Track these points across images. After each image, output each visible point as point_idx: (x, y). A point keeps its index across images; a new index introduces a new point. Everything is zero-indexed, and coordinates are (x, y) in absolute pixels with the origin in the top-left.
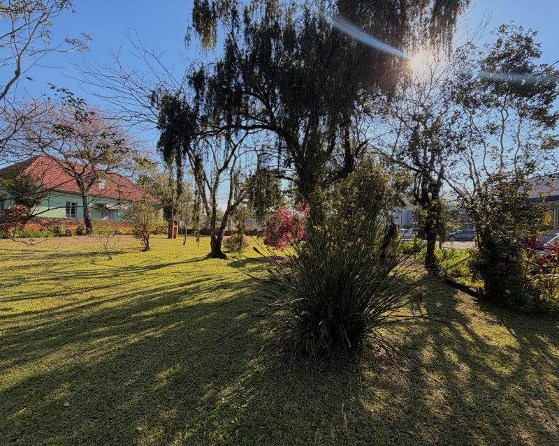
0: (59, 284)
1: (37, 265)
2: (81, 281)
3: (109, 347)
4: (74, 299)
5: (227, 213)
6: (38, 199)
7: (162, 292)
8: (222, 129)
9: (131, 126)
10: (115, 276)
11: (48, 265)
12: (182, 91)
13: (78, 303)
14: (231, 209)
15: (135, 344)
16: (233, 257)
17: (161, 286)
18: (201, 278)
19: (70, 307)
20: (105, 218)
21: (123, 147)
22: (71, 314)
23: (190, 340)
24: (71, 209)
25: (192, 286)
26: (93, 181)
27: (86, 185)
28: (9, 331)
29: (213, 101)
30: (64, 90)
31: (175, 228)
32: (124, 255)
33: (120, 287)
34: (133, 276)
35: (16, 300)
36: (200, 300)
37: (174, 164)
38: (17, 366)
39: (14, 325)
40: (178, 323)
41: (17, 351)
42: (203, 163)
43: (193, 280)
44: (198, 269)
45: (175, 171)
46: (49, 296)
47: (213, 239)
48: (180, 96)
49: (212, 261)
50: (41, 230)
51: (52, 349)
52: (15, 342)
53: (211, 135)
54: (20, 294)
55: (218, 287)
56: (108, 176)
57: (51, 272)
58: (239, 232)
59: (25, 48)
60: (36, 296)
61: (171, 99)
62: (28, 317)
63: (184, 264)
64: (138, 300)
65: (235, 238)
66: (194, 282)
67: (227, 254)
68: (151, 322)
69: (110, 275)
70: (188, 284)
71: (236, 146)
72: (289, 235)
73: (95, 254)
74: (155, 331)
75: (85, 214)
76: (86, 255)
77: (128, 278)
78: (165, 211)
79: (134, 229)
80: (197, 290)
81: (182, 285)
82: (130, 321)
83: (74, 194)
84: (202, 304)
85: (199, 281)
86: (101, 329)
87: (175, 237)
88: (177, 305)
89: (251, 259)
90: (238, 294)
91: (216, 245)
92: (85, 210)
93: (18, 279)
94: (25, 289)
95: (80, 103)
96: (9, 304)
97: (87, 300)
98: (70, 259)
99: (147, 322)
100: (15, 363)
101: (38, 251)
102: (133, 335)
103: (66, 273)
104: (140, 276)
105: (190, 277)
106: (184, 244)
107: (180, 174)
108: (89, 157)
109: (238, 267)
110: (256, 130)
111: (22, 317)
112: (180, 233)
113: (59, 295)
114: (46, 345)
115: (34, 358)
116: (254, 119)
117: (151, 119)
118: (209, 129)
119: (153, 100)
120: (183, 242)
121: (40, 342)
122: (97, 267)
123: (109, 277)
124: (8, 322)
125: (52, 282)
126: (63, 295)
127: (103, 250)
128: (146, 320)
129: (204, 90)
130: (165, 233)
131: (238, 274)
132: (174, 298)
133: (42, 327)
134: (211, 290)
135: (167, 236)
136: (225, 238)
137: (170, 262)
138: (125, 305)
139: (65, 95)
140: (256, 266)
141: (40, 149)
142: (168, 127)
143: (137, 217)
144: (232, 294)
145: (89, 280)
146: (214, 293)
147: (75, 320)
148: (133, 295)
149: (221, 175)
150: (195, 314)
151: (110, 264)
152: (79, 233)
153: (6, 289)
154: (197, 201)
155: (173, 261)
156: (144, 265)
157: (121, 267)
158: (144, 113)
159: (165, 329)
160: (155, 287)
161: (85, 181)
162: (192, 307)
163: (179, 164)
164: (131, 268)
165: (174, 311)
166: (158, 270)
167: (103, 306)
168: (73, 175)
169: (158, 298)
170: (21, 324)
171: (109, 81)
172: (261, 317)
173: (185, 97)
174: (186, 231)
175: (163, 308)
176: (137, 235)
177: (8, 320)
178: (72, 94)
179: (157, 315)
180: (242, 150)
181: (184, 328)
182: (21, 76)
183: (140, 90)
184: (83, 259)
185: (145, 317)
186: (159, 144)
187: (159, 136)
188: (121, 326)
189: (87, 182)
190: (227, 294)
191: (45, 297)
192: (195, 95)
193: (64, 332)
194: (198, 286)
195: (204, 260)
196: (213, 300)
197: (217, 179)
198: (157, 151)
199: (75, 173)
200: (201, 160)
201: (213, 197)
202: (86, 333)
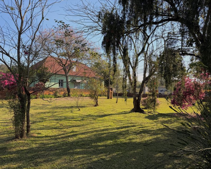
0: (58, 123)
1: (48, 112)
2: (67, 122)
3: (83, 161)
4: (65, 131)
5: (143, 82)
6: (48, 78)
7: (107, 132)
8: (140, 27)
9: (88, 35)
10: (82, 120)
11: (53, 112)
12: (115, 8)
13: (66, 134)
14: (146, 80)
15: (95, 162)
16: (149, 112)
17: (106, 128)
18: (129, 125)
19: (63, 136)
20: (76, 88)
21: (86, 47)
22: (64, 139)
23: (126, 165)
24: (61, 83)
25: (123, 130)
26: (70, 67)
27: (67, 70)
28: (41, 144)
29: (134, 10)
30: (61, 22)
31: (111, 93)
32: (86, 108)
33: (85, 126)
34: (91, 121)
35: (42, 129)
36: (130, 139)
37: (112, 54)
38: (45, 163)
39: (43, 142)
40: (118, 153)
41: (44, 155)
42: (129, 51)
43: (124, 126)
44: (126, 119)
45: (112, 58)
46: (54, 129)
47: (135, 99)
48: (114, 11)
49: (134, 114)
50: (49, 94)
51: (58, 157)
52: (43, 150)
53: (132, 32)
54: (43, 127)
55: (141, 132)
56: (77, 64)
57: (54, 116)
58: (153, 95)
59: (45, 5)
60: (49, 128)
61: (109, 14)
62: (47, 138)
63: (118, 115)
64: (95, 135)
65: (151, 99)
66: (125, 127)
67: (145, 110)
68: (103, 149)
69: (80, 119)
70: (122, 128)
71: (149, 37)
72: (192, 97)
73: (72, 107)
74: (106, 156)
75: (67, 86)
76: (68, 108)
77: (89, 122)
78: (105, 82)
79: (90, 94)
80: (127, 133)
81: (118, 128)
82: (92, 147)
83: (63, 75)
84: (131, 142)
85: (128, 127)
86: (78, 150)
87: (111, 98)
88: (116, 141)
89: (162, 114)
90: (155, 139)
91: (137, 103)
92: (67, 84)
93: (42, 119)
94: (45, 124)
95: (67, 27)
96: (40, 131)
97: (70, 133)
98: (62, 110)
99: (101, 149)
100: (44, 161)
101: (49, 105)
102: (94, 156)
103: (61, 117)
104: (95, 121)
105: (122, 124)
106: (117, 103)
107: (115, 60)
108: (68, 55)
109: (153, 119)
110: (164, 23)
111: (45, 138)
112: (114, 96)
113: (58, 129)
114: (55, 155)
115: (51, 160)
116: (162, 15)
117: (98, 29)
118: (131, 29)
119: (99, 17)
120: (116, 101)
121: (53, 152)
122: (74, 115)
123: (79, 121)
124: (40, 140)
125: (55, 121)
126: (60, 128)
127: (76, 105)
128: (100, 148)
129: (128, 4)
130: (106, 96)
131: (153, 124)
132: (114, 136)
133: (53, 145)
134: (136, 133)
135: (107, 97)
136: (142, 99)
137: (110, 113)
138: (88, 138)
139: (61, 24)
140: (166, 119)
141: (48, 53)
142: (108, 32)
143: (91, 87)
144: (151, 138)
145: (70, 121)
146: (138, 136)
147: (66, 143)
148: (92, 132)
149: (139, 57)
150: (128, 149)
151: (79, 113)
152: (64, 96)
153: (38, 123)
154: (125, 76)
155: (111, 113)
156: (96, 114)
157: (85, 115)
158: (94, 26)
159: (111, 156)
160: (102, 128)
161: (67, 68)
162: (125, 143)
163: (114, 53)
164: (90, 115)
165: (115, 144)
166: (104, 118)
167: (78, 137)
168: (61, 65)
169: (105, 135)
170: (45, 142)
171: (77, 12)
172: (176, 157)
173: (116, 11)
174: (118, 94)
175: (109, 142)
176: (91, 96)
177: (40, 139)
178: (64, 23)
179: (106, 146)
180: (154, 39)
181: (122, 157)
182: (44, 19)
183: (92, 13)
184: (67, 110)
185: (99, 146)
186: (103, 43)
187: (103, 38)
188: (88, 150)
189: (68, 68)
190: (148, 138)
191: (53, 129)
192: (123, 9)
193: (62, 149)
194: (128, 130)
195: (129, 113)
196: (138, 141)
197: (137, 60)
198: (102, 47)
199: (63, 64)
200: (127, 49)
201: (134, 72)
202: (72, 151)
